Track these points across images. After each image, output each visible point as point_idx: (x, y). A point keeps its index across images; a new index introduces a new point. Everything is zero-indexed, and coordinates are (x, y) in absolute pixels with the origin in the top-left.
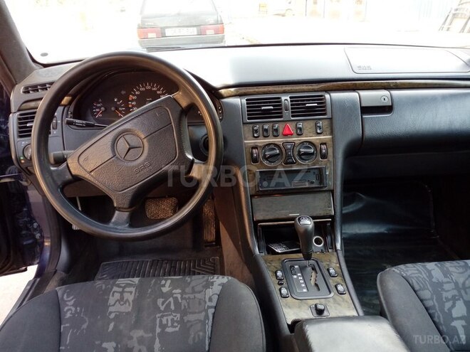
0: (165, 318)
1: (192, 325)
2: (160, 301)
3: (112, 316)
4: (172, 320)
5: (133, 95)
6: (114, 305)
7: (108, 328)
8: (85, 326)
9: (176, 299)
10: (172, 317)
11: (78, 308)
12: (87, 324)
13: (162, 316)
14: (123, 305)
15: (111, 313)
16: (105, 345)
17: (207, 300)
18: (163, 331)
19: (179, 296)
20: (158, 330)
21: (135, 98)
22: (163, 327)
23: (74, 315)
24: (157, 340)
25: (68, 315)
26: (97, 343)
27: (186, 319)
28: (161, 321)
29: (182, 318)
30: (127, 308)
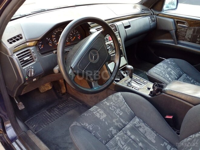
0: (117, 112)
1: (125, 110)
2: (110, 108)
3: (104, 120)
4: (119, 111)
5: (54, 35)
6: (100, 117)
7: (106, 124)
8: (99, 128)
9: (113, 105)
10: (118, 111)
11: (92, 125)
12: (99, 127)
13: (115, 112)
14: (102, 115)
15: (102, 120)
16: (110, 129)
17: (122, 101)
18: (120, 116)
19: (114, 104)
20: (118, 116)
21: (55, 36)
22: (119, 114)
23: (92, 127)
24: (121, 119)
25: (91, 129)
26: (108, 130)
27: (122, 109)
28: (117, 114)
29: (120, 109)
30: (105, 116)
